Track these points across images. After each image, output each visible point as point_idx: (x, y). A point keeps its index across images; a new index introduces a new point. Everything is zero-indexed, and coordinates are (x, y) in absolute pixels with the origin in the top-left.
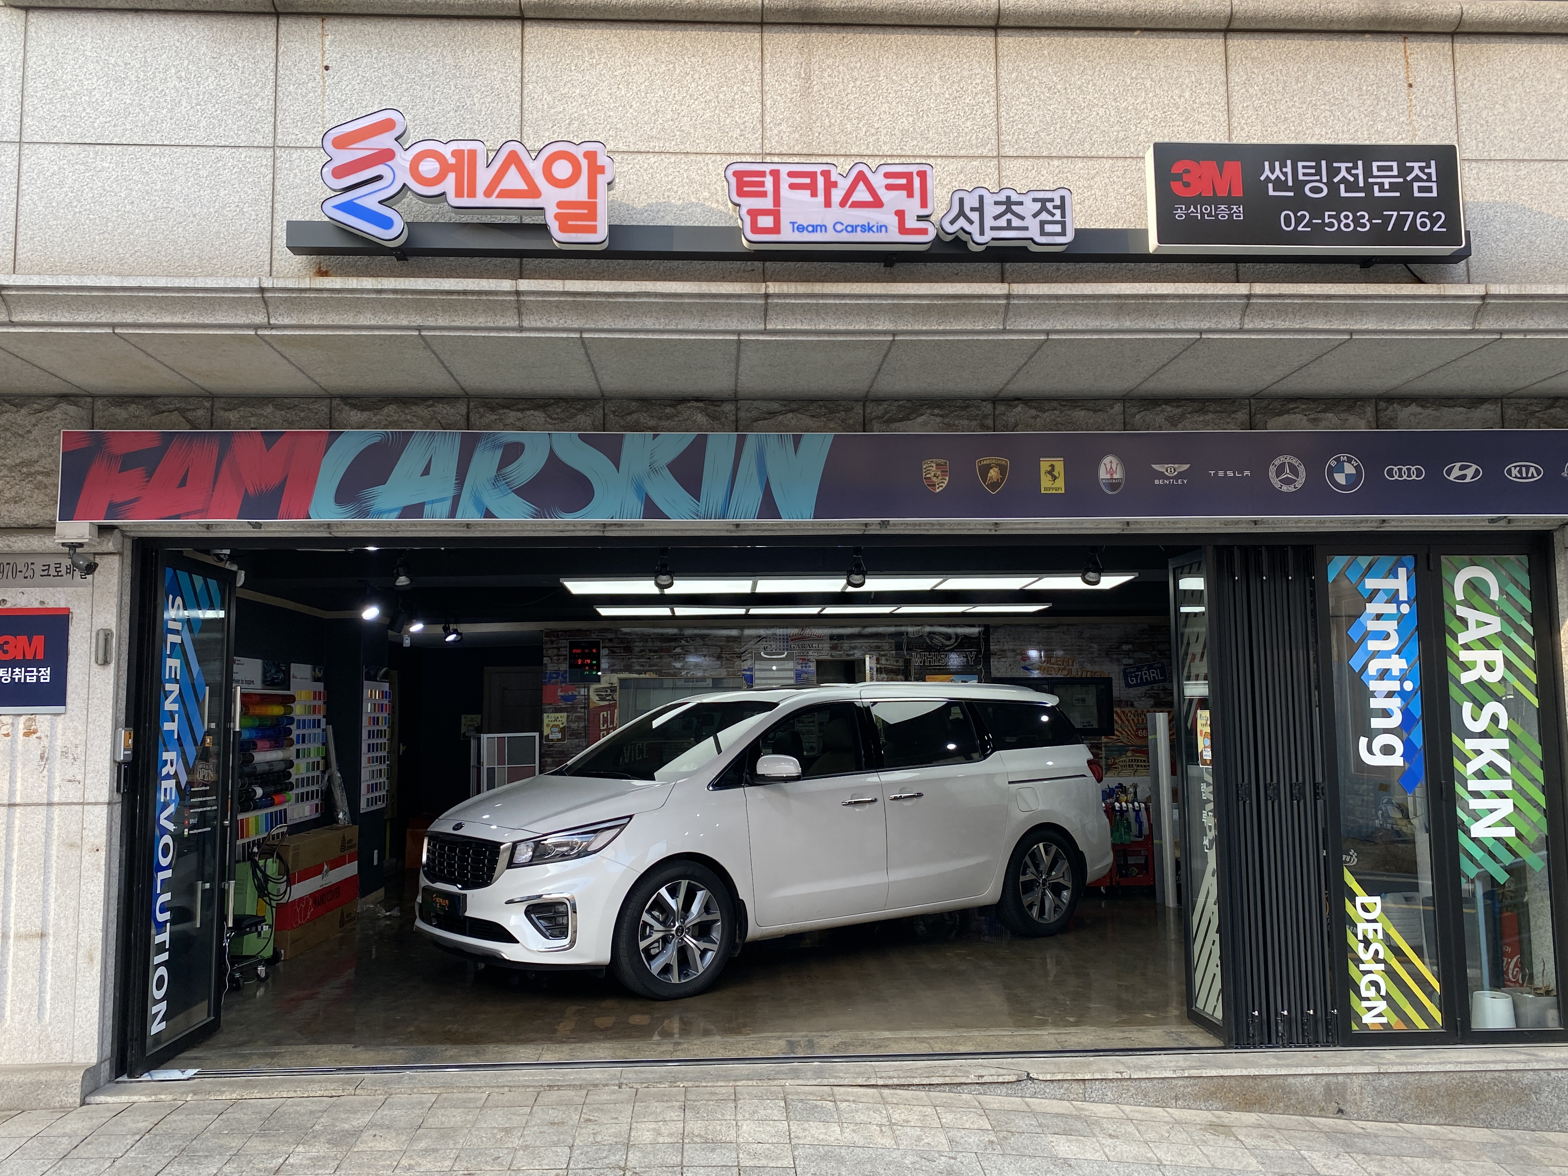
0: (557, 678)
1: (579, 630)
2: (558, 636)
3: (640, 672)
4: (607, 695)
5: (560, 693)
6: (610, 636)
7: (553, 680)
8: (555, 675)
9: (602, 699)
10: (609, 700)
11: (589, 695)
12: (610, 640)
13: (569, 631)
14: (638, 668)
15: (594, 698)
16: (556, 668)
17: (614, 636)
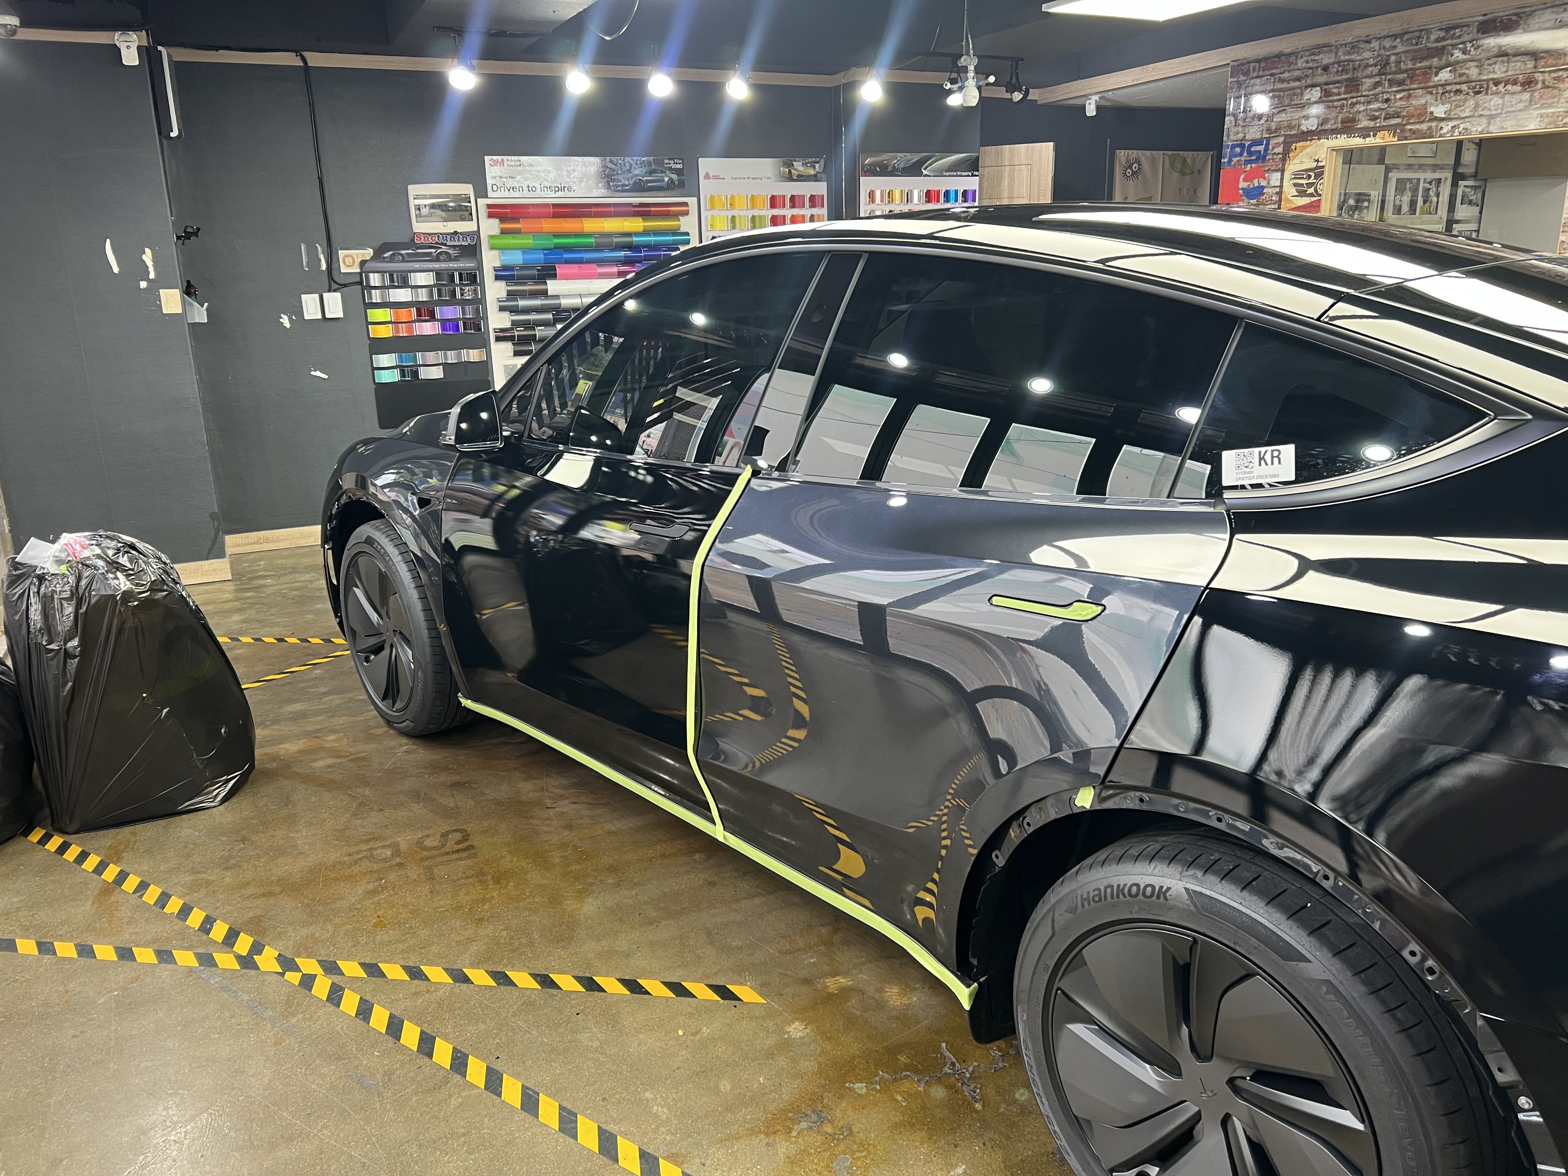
0: (1241, 155)
1: (1278, 56)
2: (1246, 73)
3: (1365, 133)
4: (1310, 185)
5: (1242, 184)
6: (1326, 59)
7: (1235, 159)
8: (1238, 150)
9: (1302, 193)
10: (1311, 195)
11: (1281, 186)
12: (1326, 69)
13: (1265, 59)
14: (1365, 123)
15: (1289, 190)
16: (1240, 136)
17: (1332, 60)
